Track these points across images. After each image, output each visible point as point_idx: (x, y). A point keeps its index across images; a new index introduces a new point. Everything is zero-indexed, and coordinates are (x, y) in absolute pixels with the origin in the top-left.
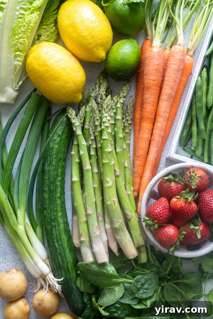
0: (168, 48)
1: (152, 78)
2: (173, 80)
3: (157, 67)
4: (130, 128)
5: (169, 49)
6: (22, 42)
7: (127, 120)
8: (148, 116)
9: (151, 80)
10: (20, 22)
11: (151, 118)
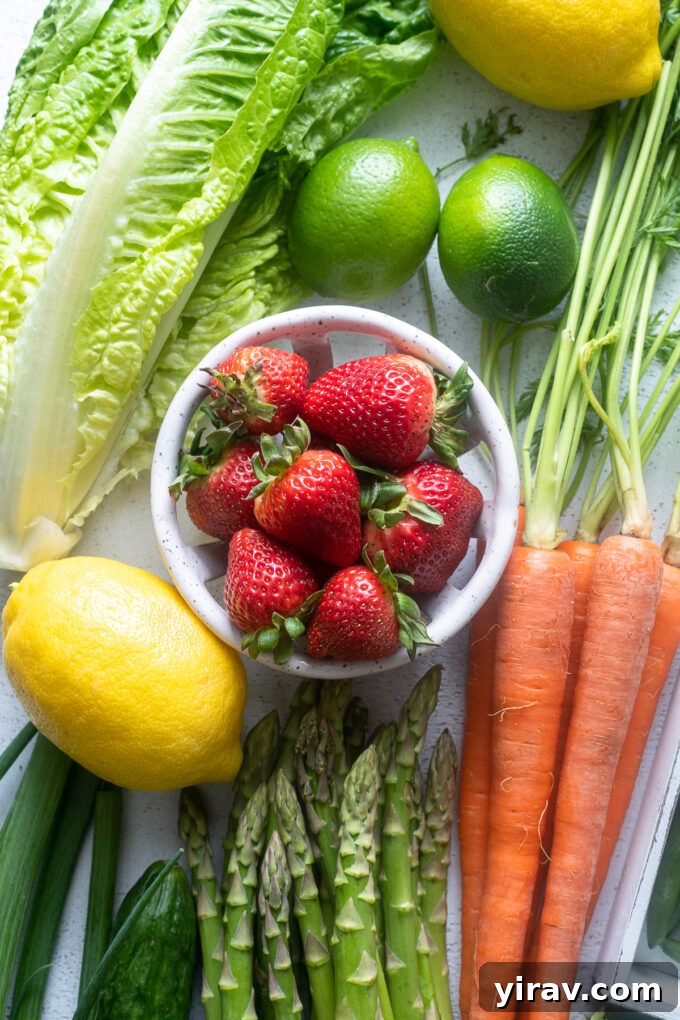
0: (588, 535)
1: (529, 677)
2: (617, 679)
3: (548, 631)
4: (444, 861)
5: (593, 539)
6: (121, 356)
7: (432, 831)
8: (519, 825)
9: (527, 683)
10: (124, 275)
11: (533, 834)
